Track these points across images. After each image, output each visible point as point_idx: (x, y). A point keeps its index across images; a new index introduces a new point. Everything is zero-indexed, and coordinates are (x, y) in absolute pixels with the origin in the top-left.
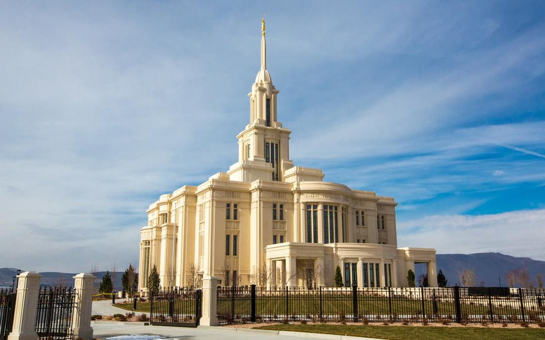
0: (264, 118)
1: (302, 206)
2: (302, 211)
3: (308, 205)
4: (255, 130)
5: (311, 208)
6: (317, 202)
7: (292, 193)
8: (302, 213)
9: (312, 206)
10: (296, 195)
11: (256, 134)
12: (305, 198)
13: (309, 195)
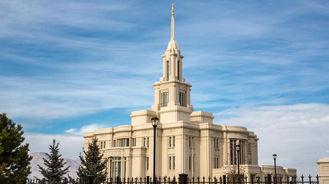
0: (177, 75)
1: (229, 141)
2: (228, 144)
3: (231, 140)
4: (174, 84)
5: (232, 142)
6: (236, 139)
7: (222, 132)
8: (229, 145)
9: (233, 141)
10: (225, 134)
11: (175, 86)
12: (230, 136)
13: (232, 134)
